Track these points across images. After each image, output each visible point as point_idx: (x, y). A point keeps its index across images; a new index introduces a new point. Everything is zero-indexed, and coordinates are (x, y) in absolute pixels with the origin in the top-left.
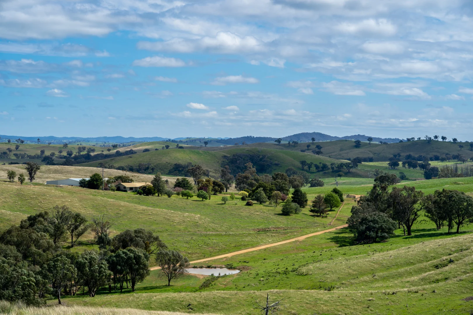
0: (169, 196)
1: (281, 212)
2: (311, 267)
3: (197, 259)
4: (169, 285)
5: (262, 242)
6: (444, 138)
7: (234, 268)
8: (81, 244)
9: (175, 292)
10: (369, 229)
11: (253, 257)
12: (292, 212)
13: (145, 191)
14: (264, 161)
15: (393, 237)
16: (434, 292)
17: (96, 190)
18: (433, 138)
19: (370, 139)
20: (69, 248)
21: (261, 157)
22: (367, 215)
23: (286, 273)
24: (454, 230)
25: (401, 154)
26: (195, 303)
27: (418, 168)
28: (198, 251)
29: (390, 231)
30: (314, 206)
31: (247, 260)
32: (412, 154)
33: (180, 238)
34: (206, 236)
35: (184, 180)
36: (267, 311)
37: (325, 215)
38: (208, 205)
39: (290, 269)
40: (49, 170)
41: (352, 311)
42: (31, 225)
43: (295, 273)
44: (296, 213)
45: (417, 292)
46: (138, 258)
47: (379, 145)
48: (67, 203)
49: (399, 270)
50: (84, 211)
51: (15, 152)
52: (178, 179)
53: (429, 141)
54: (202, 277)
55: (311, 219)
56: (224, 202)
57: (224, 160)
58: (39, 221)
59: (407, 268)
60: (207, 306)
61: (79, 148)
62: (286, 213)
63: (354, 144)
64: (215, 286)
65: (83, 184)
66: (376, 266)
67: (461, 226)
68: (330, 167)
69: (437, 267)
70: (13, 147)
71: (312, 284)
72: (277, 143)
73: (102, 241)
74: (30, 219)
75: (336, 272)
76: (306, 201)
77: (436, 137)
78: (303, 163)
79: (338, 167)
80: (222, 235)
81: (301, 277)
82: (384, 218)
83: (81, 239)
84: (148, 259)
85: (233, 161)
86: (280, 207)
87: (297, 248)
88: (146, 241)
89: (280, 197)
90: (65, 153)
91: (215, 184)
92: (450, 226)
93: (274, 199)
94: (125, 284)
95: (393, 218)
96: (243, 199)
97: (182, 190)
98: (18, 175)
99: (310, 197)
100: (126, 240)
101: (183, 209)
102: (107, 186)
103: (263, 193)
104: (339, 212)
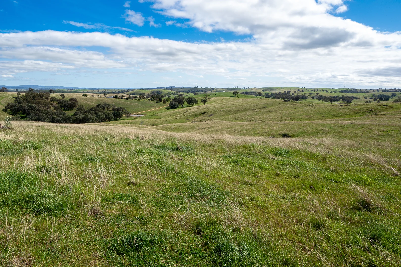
0: (132, 100)
2: (159, 114)
3: (135, 113)
4: (127, 119)
5: (151, 109)
7: (143, 115)
8: (110, 110)
10: (173, 106)
11: (148, 112)
13: (127, 99)
14: (160, 92)
16: (180, 118)
17: (116, 99)
19: (184, 87)
20: (107, 111)
22: (173, 103)
23: (153, 115)
26: (130, 122)
28: (136, 111)
29: (178, 106)
30: (163, 101)
31: (146, 113)
33: (132, 109)
34: (138, 108)
36: (141, 123)
37: (166, 103)
40: (110, 95)
41: (162, 123)
42: (98, 106)
44: (159, 103)
45: (177, 119)
46: (119, 113)
48: (108, 102)
49: (176, 114)
51: (107, 91)
52: (135, 96)
53: (196, 88)
54: (135, 117)
55: (162, 104)
56: (144, 101)
58: (100, 105)
59: (178, 114)
62: (157, 103)
63: (180, 88)
64: (137, 119)
65: (114, 97)
66: (172, 113)
67: (193, 105)
68: (174, 93)
69: (184, 113)
71: (158, 118)
72: (164, 88)
73: (113, 110)
74: (97, 105)
75: (163, 115)
78: (168, 92)
79: (176, 93)
80: (142, 108)
81: (156, 116)
82: (176, 103)
83: (109, 109)
84: (122, 113)
85: (153, 92)
86: (156, 102)
87: (158, 110)
88: (122, 109)
89: (157, 99)
90: (118, 91)
91: (143, 97)
92: (191, 105)
93: (155, 100)
94: (117, 119)
95: (179, 103)
96: (148, 100)
97: (135, 98)
98: (100, 96)
99: (163, 99)
100: (118, 109)
101: (134, 102)
102: (119, 98)
103: (153, 99)
104: (169, 102)
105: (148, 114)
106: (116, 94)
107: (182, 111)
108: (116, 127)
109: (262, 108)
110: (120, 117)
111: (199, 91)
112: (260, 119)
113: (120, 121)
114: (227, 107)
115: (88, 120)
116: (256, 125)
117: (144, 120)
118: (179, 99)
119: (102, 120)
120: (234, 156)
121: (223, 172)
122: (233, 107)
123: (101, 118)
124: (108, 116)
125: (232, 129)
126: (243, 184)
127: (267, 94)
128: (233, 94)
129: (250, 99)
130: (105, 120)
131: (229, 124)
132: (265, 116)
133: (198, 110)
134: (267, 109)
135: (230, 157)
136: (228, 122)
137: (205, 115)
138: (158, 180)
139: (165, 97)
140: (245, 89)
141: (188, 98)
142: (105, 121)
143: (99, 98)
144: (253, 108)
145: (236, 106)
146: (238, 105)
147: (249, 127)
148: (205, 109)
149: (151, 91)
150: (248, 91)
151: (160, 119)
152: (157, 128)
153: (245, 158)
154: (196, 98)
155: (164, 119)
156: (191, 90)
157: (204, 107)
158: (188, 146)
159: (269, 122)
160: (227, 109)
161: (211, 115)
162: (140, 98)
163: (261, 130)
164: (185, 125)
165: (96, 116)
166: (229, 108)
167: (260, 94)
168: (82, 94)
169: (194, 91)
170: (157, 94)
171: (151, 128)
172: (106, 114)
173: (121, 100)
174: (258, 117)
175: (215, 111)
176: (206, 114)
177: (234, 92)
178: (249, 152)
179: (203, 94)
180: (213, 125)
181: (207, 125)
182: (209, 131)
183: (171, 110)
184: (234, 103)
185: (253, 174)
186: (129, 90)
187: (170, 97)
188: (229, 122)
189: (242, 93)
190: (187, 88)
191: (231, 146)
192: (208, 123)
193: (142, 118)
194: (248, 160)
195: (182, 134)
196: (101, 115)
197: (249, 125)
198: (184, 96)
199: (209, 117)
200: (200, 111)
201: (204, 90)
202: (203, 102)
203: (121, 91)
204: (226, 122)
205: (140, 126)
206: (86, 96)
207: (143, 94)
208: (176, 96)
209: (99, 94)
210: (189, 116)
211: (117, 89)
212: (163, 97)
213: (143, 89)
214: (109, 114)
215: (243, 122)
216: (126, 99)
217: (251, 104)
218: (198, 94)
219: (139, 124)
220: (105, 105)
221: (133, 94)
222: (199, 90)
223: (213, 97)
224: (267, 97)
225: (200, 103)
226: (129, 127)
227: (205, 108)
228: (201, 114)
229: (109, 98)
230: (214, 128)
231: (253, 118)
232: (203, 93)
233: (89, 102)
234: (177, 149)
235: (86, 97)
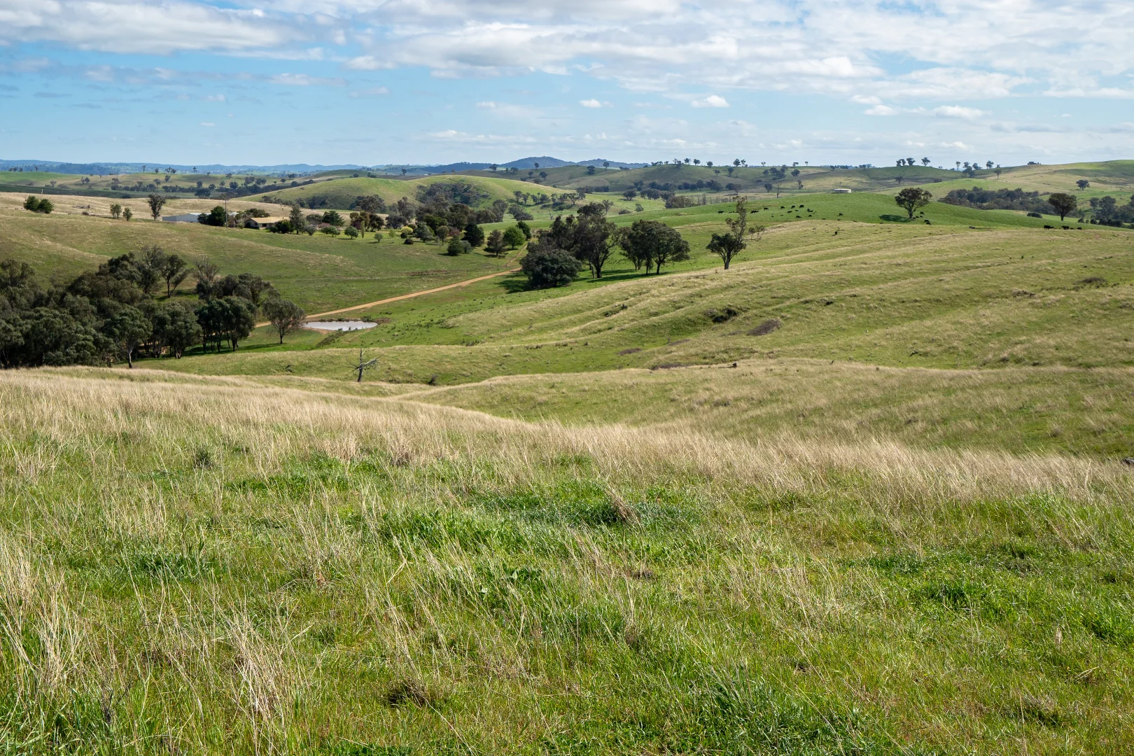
0: (311, 234)
1: (447, 252)
2: (461, 318)
3: (328, 311)
4: (281, 343)
5: (415, 288)
6: (696, 162)
7: (372, 321)
8: (179, 293)
9: (286, 350)
10: (545, 270)
11: (399, 307)
12: (460, 252)
13: (281, 228)
14: (470, 192)
15: (578, 280)
16: (586, 344)
17: (218, 227)
18: (683, 162)
19: (606, 164)
20: (162, 299)
21: (466, 187)
22: (546, 254)
23: (428, 326)
24: (654, 270)
25: (644, 182)
26: (296, 363)
27: (660, 198)
28: (330, 301)
29: (572, 273)
30: (489, 244)
31: (390, 311)
32: (657, 181)
33: (311, 286)
34: (345, 282)
35: (333, 213)
36: (361, 371)
37: (503, 255)
38: (358, 244)
39: (436, 320)
40: (185, 204)
41: (480, 370)
42: (112, 271)
43: (439, 325)
44: (466, 252)
45: (566, 345)
46: (237, 310)
47: (619, 171)
48: (173, 244)
49: (562, 320)
50: (195, 253)
51: (164, 185)
52: (326, 213)
53: (678, 166)
54: (325, 333)
55: (484, 260)
56: (377, 241)
57: (420, 191)
58: (123, 265)
59: (572, 317)
60: (310, 367)
61: (246, 179)
62: (452, 252)
63: (588, 170)
64: (338, 344)
65: (203, 220)
66: (536, 315)
67: (662, 265)
68: (550, 198)
69: (606, 314)
70: (162, 178)
71: (456, 338)
72: (491, 170)
73: (202, 290)
74: (111, 263)
75: (487, 323)
76: (483, 237)
77: (687, 160)
78: (517, 194)
79: (561, 198)
80: (365, 281)
81: (445, 330)
82: (566, 256)
83: (179, 288)
84: (253, 311)
85: (431, 192)
86: (446, 246)
87: (457, 296)
88: (254, 289)
89: (451, 233)
90: (227, 186)
91: (373, 218)
92: (649, 265)
93: (440, 235)
94: (224, 343)
95: (579, 256)
96: (403, 236)
97: (328, 226)
98: (123, 209)
99: (487, 234)
100: (228, 288)
101: (324, 250)
102: (234, 223)
103: (428, 229)
104: (522, 251)
105: (400, 320)
106: (215, 203)
107: (598, 305)
108: (221, 388)
109: (1076, 289)
110: (239, 330)
111: (693, 188)
112: (1063, 354)
113: (238, 355)
114: (862, 282)
115: (55, 347)
116: (1035, 390)
117: (377, 350)
118: (581, 229)
119: (137, 348)
120: (936, 562)
121: (886, 649)
122: (895, 279)
123: (132, 338)
124: (169, 327)
125: (896, 410)
126: (1005, 715)
127: (1108, 201)
128: (899, 201)
129: (1002, 234)
130: (154, 346)
131: (877, 378)
132: (1090, 332)
133: (691, 299)
134: (1105, 294)
135: (915, 569)
136: (865, 370)
137: (729, 326)
138: (542, 678)
139: (499, 219)
140: (971, 172)
141: (630, 224)
142: (156, 356)
143: (122, 224)
144: (1016, 289)
145: (913, 274)
146: (926, 267)
147: (998, 400)
148: (730, 294)
149: (418, 182)
150: (991, 184)
151: (468, 350)
152: (453, 399)
153: (1001, 577)
154: (678, 229)
155: (493, 347)
156: (647, 182)
157: (726, 281)
158: (667, 499)
159: (1116, 372)
160: (858, 290)
161: (766, 328)
162: (356, 223)
163: (1069, 414)
164: (614, 385)
165: (101, 323)
166: (874, 282)
167: (1062, 205)
168: (22, 198)
169: (666, 187)
170: (450, 203)
171: (418, 398)
172: (160, 313)
173: (246, 237)
174: (1052, 342)
175: (788, 303)
176: (739, 318)
177: (903, 193)
178: (1018, 541)
179: (721, 204)
180: (776, 384)
181: (744, 383)
182: (756, 419)
183: (534, 293)
184: (907, 255)
185: (1058, 664)
186: (292, 176)
187: (529, 217)
188: (872, 367)
189: (951, 199)
190: (624, 168)
191: (909, 504)
192: (747, 370)
193: (363, 340)
194: (1023, 585)
195: (619, 434)
196: (134, 319)
197: (999, 384)
198: (609, 216)
199: (753, 339)
200: (703, 304)
201: (724, 179)
202: (719, 251)
203: (248, 180)
204: (854, 365)
205: (354, 384)
206: (44, 207)
207: (372, 200)
208: (564, 217)
209: (119, 201)
210: (639, 330)
211: (222, 174)
212: (485, 218)
213: (370, 173)
214: (175, 315)
215: (955, 367)
216: (273, 230)
217: (1005, 260)
218: (689, 204)
219: (350, 372)
220: (155, 258)
221: (313, 203)
222: (698, 178)
223: (775, 220)
224: (1102, 223)
225: (703, 259)
226: (295, 392)
227: (729, 287)
228: (710, 321)
229: (180, 223)
230: (784, 402)
231: (1021, 343)
232: (717, 200)
233: (59, 246)
234: (611, 517)
235: (42, 217)
